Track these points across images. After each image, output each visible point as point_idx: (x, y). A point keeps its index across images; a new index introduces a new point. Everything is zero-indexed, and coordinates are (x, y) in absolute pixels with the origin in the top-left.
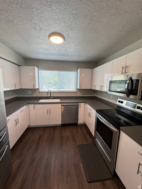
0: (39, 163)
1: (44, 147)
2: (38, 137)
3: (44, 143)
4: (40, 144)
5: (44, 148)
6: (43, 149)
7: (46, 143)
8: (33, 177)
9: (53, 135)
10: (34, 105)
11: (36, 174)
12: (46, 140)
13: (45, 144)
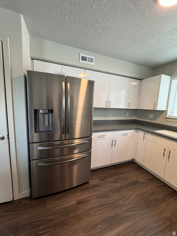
0: (106, 206)
1: (127, 198)
2: (134, 180)
3: (133, 195)
4: (126, 190)
5: (127, 200)
6: (125, 199)
7: (135, 196)
8: (90, 208)
9: (158, 200)
10: (145, 134)
11: (93, 210)
12: (139, 194)
13: (133, 197)
